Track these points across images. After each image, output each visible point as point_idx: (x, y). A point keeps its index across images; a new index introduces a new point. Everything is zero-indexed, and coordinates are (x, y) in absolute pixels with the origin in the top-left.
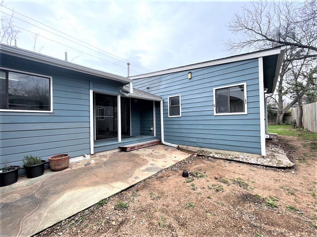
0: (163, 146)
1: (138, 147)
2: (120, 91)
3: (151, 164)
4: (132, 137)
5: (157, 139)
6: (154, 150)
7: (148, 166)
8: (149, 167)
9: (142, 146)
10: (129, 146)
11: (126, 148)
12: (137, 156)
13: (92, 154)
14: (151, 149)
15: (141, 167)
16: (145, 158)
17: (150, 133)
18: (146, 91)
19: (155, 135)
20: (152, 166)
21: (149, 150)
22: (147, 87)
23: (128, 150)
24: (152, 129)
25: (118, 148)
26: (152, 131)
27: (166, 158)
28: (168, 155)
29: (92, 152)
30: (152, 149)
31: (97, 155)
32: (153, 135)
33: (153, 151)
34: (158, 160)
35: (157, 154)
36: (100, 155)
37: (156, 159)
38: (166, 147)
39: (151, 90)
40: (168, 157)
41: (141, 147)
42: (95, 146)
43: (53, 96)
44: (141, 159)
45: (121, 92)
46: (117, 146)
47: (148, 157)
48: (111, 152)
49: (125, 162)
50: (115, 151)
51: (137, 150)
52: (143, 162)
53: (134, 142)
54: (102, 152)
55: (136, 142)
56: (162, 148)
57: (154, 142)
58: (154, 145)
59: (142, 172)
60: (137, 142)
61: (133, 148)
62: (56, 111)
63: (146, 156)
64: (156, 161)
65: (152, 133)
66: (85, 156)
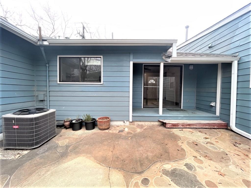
0: (231, 135)
1: (183, 126)
2: (164, 57)
3: (186, 165)
4: (182, 110)
5: (221, 119)
6: (208, 137)
7: (180, 166)
8: (180, 170)
9: (189, 125)
10: (170, 123)
11: (165, 123)
12: (175, 138)
13: (131, 122)
14: (204, 134)
15: (167, 162)
16: (185, 146)
17: (211, 109)
18: (208, 52)
19: (218, 114)
20: (186, 169)
21: (200, 134)
22: (210, 46)
23: (168, 126)
24: (213, 104)
25: (157, 121)
26: (214, 108)
27: (227, 166)
28: (236, 159)
29: (131, 120)
30: (206, 134)
31: (136, 123)
32: (215, 113)
33: (206, 138)
34: (206, 162)
35: (210, 148)
36: (139, 124)
37: (202, 158)
38: (238, 139)
39: (215, 49)
40: (234, 163)
41: (188, 127)
42: (134, 115)
43: (103, 71)
44: (177, 145)
45: (164, 59)
46: (157, 119)
47: (190, 147)
48: (150, 124)
49: (154, 143)
50: (155, 124)
51: (180, 129)
52: (175, 154)
53: (180, 118)
54: (140, 121)
55: (182, 118)
56: (228, 138)
57: (214, 124)
58: (213, 128)
59: (161, 174)
60: (184, 118)
61: (175, 126)
62: (105, 83)
63: (188, 143)
64: (201, 162)
65: (213, 109)
66: (124, 122)
